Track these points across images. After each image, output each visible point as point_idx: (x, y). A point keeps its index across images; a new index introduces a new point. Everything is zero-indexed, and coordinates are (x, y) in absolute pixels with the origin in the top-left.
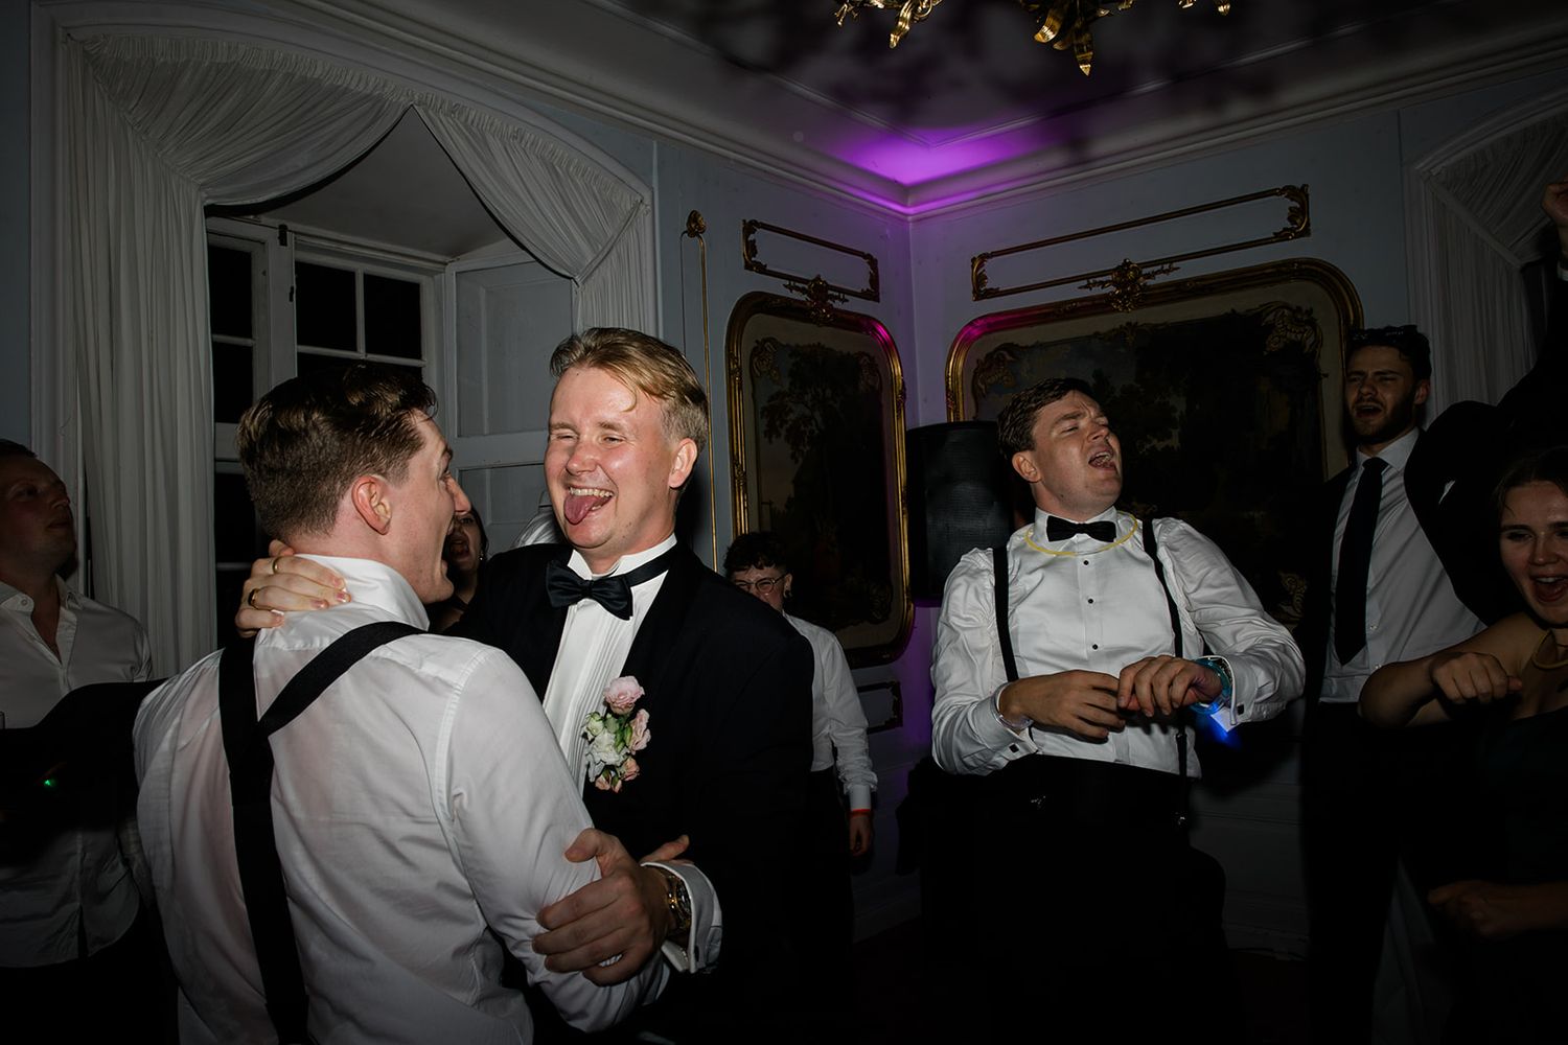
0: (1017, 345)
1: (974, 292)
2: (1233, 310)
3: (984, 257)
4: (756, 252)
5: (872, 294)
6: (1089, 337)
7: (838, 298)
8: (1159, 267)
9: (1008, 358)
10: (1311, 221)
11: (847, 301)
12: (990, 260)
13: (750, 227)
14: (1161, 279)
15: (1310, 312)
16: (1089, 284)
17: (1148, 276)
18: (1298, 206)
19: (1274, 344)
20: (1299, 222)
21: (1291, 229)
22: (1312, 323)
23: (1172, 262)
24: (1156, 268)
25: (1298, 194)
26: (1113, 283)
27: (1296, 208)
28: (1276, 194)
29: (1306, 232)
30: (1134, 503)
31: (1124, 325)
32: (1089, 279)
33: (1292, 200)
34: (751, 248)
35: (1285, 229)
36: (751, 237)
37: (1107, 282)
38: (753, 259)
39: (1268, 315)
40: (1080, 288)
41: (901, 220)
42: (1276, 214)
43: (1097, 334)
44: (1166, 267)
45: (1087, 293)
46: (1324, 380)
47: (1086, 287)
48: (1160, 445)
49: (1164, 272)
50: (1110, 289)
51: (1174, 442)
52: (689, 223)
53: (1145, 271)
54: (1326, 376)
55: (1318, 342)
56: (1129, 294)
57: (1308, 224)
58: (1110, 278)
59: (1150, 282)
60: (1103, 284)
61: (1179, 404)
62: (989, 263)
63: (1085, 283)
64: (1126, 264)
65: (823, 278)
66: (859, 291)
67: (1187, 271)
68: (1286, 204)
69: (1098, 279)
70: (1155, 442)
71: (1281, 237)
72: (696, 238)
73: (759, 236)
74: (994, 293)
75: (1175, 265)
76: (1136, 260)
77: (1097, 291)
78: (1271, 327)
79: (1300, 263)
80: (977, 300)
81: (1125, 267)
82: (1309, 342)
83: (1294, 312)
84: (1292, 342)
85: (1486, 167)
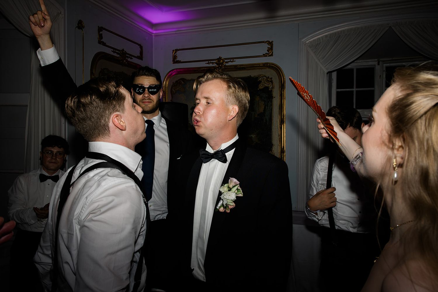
0: (186, 79)
1: (173, 61)
2: (250, 76)
3: (177, 50)
4: (102, 38)
5: (141, 57)
7: (129, 57)
8: (230, 60)
9: (183, 83)
10: (273, 52)
11: (132, 59)
12: (178, 51)
13: (100, 29)
14: (230, 64)
15: (271, 79)
16: (209, 62)
17: (226, 62)
18: (270, 47)
19: (261, 87)
20: (270, 52)
21: (267, 54)
22: (272, 82)
23: (233, 59)
25: (271, 43)
26: (216, 63)
27: (269, 47)
28: (264, 43)
29: (272, 55)
32: (209, 61)
33: (269, 45)
34: (101, 37)
35: (266, 53)
36: (101, 33)
37: (214, 63)
38: (101, 40)
39: (260, 78)
40: (206, 63)
41: (150, 34)
42: (263, 49)
44: (232, 60)
45: (208, 65)
46: (274, 99)
47: (208, 63)
49: (231, 62)
50: (215, 65)
52: (78, 24)
53: (226, 61)
54: (275, 97)
55: (273, 88)
56: (221, 67)
57: (273, 53)
58: (215, 61)
59: (227, 64)
60: (213, 63)
62: (178, 53)
63: (207, 62)
64: (220, 58)
65: (124, 50)
66: (136, 56)
67: (238, 62)
68: (267, 46)
69: (211, 62)
71: (264, 55)
72: (81, 30)
73: (103, 32)
74: (179, 62)
75: (234, 60)
76: (223, 57)
77: (211, 65)
78: (260, 82)
79: (270, 64)
80: (173, 63)
81: (220, 59)
82: (270, 87)
83: (267, 78)
84: (266, 87)
85: (320, 43)
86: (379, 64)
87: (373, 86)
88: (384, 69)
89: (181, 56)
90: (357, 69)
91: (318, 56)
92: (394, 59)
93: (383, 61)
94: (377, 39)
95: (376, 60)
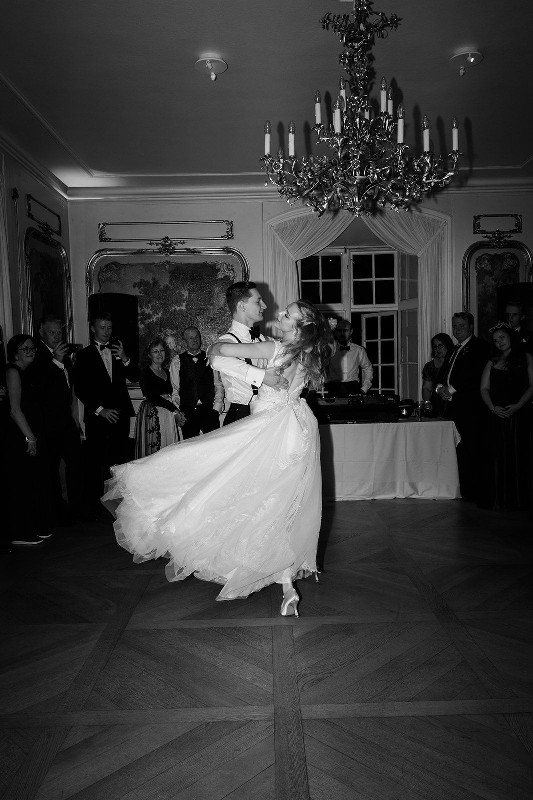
0: (119, 264)
1: (100, 238)
2: (206, 262)
3: (105, 224)
5: (59, 233)
6: (151, 264)
7: (51, 233)
9: (115, 268)
11: (54, 235)
12: (107, 226)
14: (181, 247)
15: (232, 266)
16: (151, 243)
17: (175, 244)
19: (220, 276)
20: (230, 236)
21: (227, 236)
22: (233, 270)
23: (183, 241)
24: (178, 242)
25: (230, 224)
26: (162, 245)
27: (229, 229)
28: (222, 222)
29: (232, 238)
30: (167, 330)
31: (165, 261)
32: (151, 241)
33: (228, 225)
35: (225, 236)
37: (158, 244)
38: (30, 212)
39: (218, 265)
40: (147, 244)
41: (65, 202)
42: (223, 230)
43: (154, 263)
45: (149, 247)
48: (178, 309)
49: (181, 244)
50: (160, 247)
51: (184, 308)
53: (174, 242)
55: (235, 277)
56: (168, 250)
57: (233, 235)
58: (159, 242)
59: (176, 247)
61: (186, 294)
62: (107, 228)
63: (149, 242)
66: (57, 231)
67: (191, 246)
68: (226, 227)
69: (155, 242)
70: (176, 307)
71: (224, 238)
73: (31, 202)
74: (109, 240)
75: (185, 242)
76: (170, 237)
77: (154, 246)
78: (219, 270)
79: (231, 249)
80: (101, 242)
81: (166, 239)
82: (232, 277)
83: (227, 266)
84: (226, 276)
85: (287, 227)
86: (345, 253)
87: (339, 277)
88: (352, 259)
89: (110, 233)
90: (322, 257)
91: (286, 242)
92: (361, 247)
93: (350, 249)
94: (346, 227)
95: (343, 247)
